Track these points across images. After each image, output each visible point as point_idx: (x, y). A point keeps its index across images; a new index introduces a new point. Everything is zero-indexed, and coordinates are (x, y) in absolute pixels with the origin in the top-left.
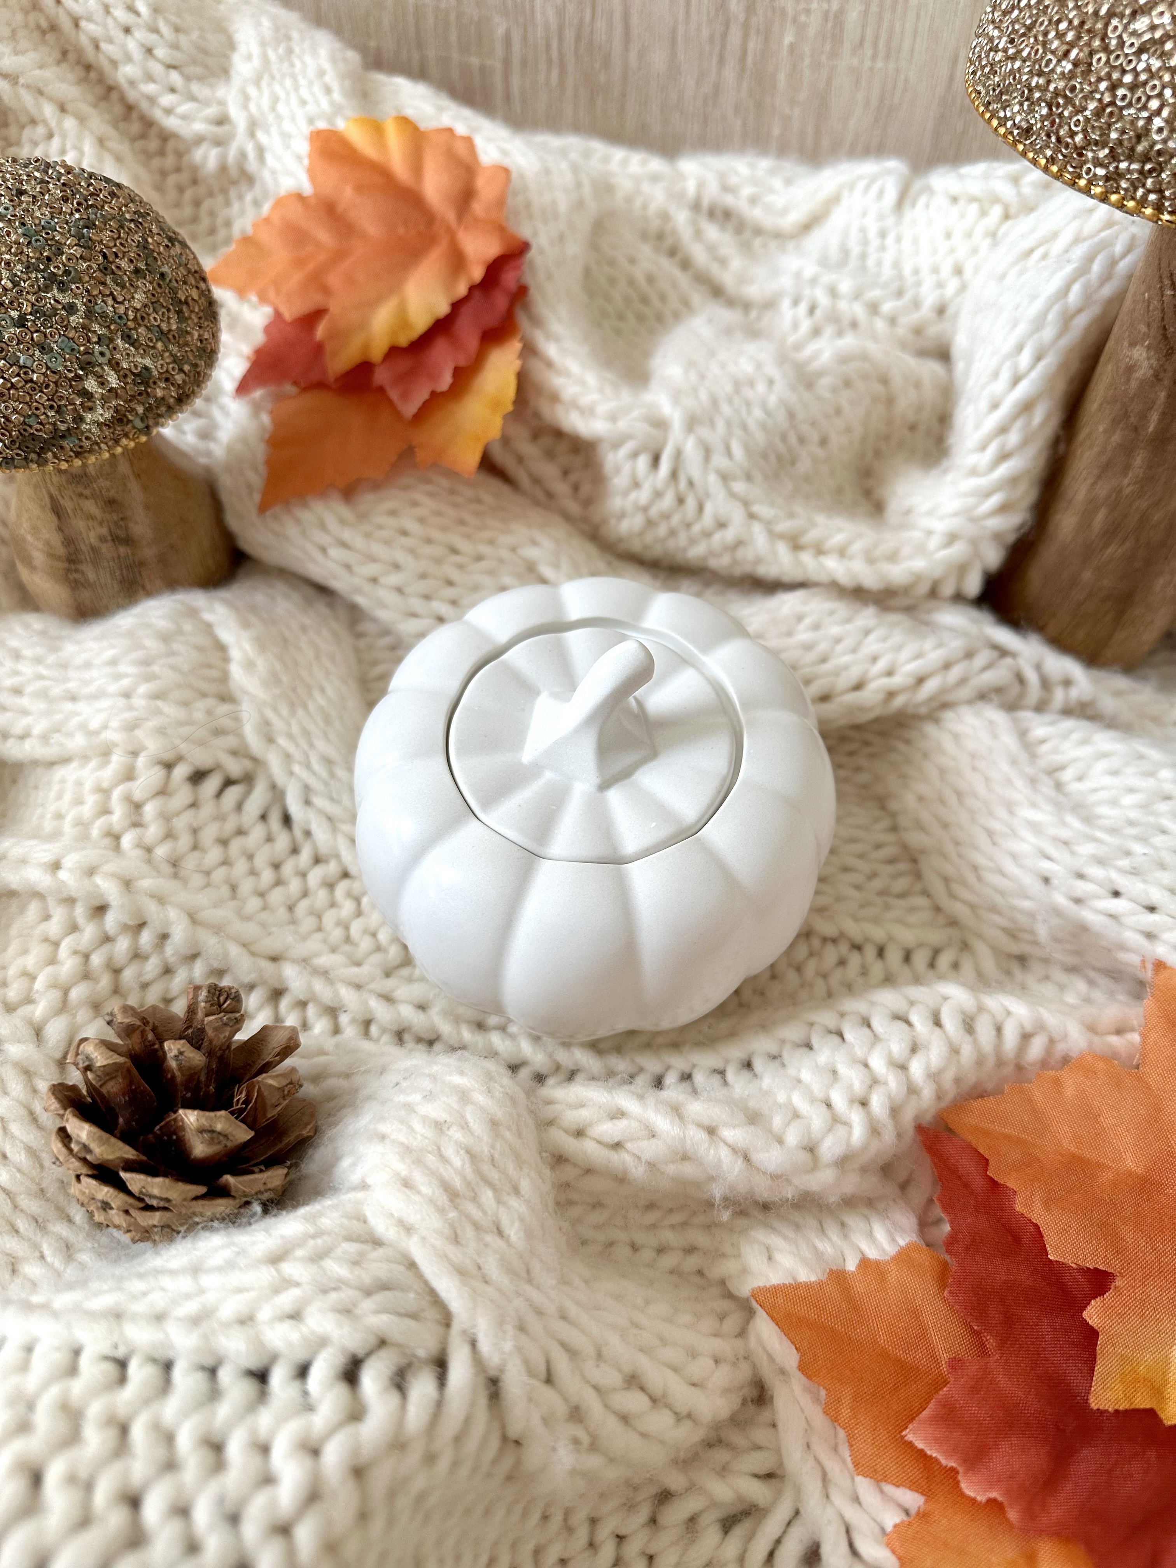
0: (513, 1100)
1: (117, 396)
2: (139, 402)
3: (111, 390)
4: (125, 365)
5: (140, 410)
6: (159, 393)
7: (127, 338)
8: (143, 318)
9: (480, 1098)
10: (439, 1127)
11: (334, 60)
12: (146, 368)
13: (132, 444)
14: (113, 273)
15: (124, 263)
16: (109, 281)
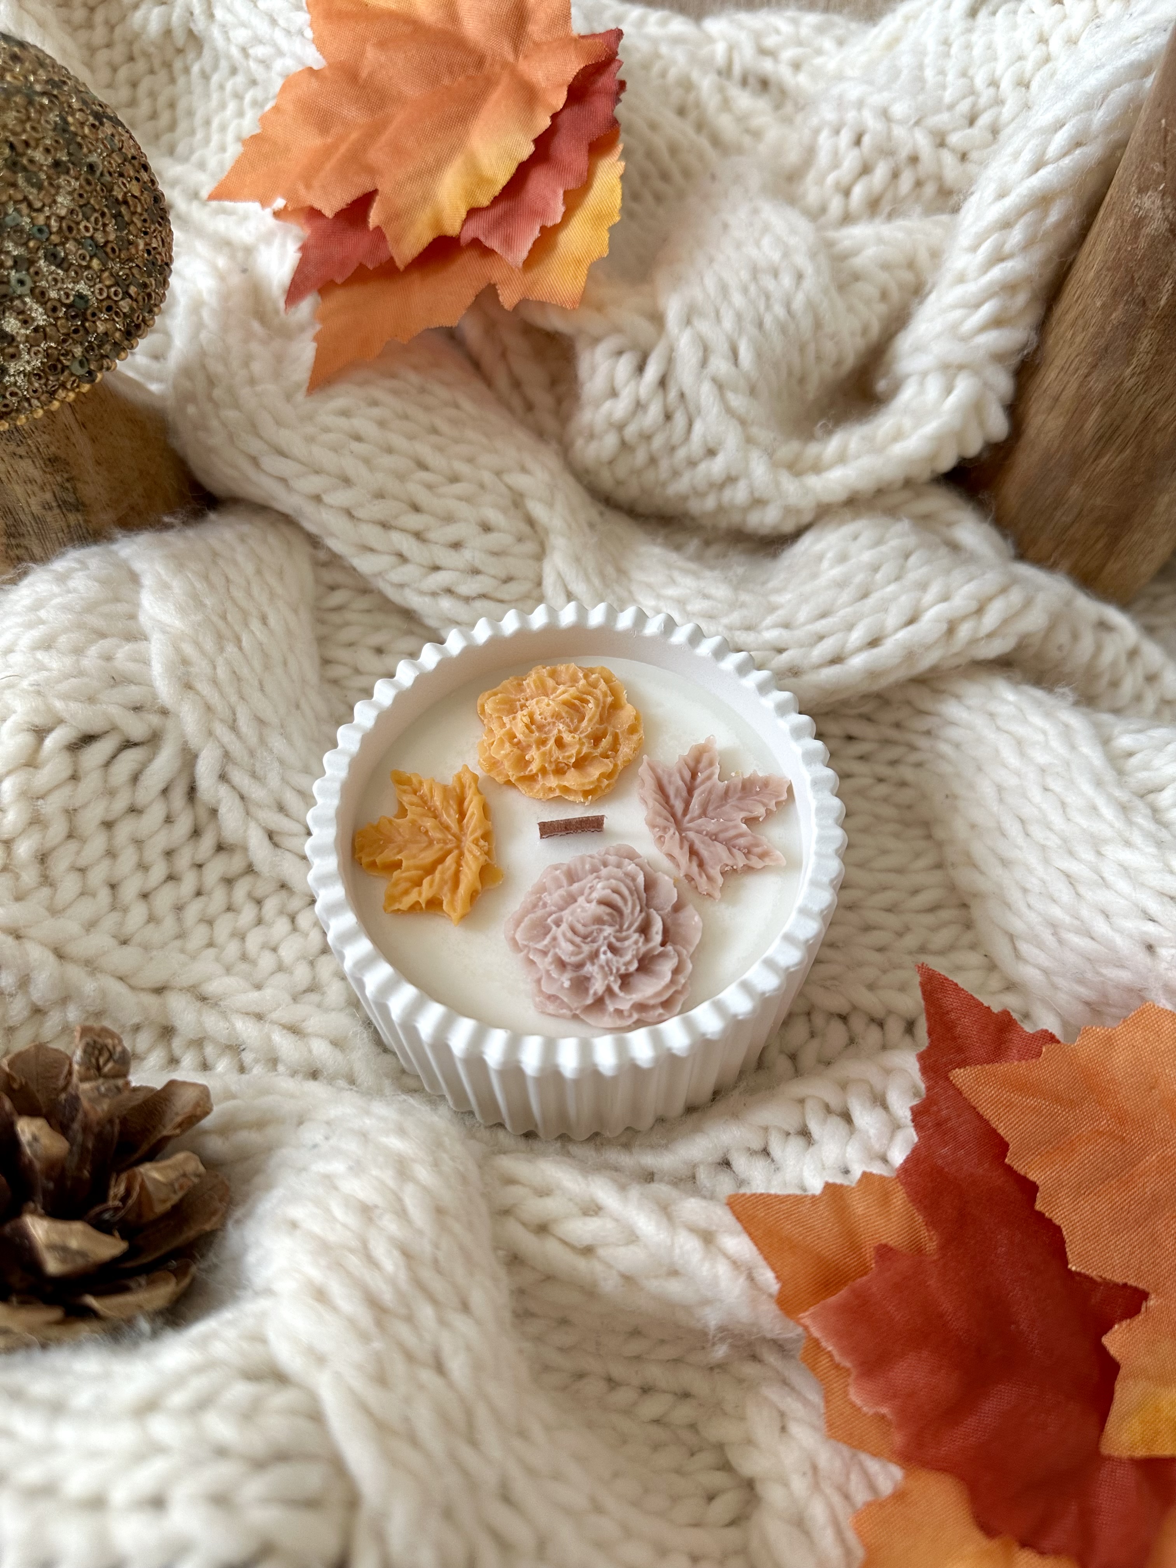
1: (46, 337)
2: (75, 342)
3: (36, 330)
4: (53, 294)
5: (78, 351)
6: (101, 327)
7: (52, 257)
8: (70, 229)
12: (80, 296)
13: (72, 395)
14: (25, 169)
15: (38, 155)
16: (21, 180)
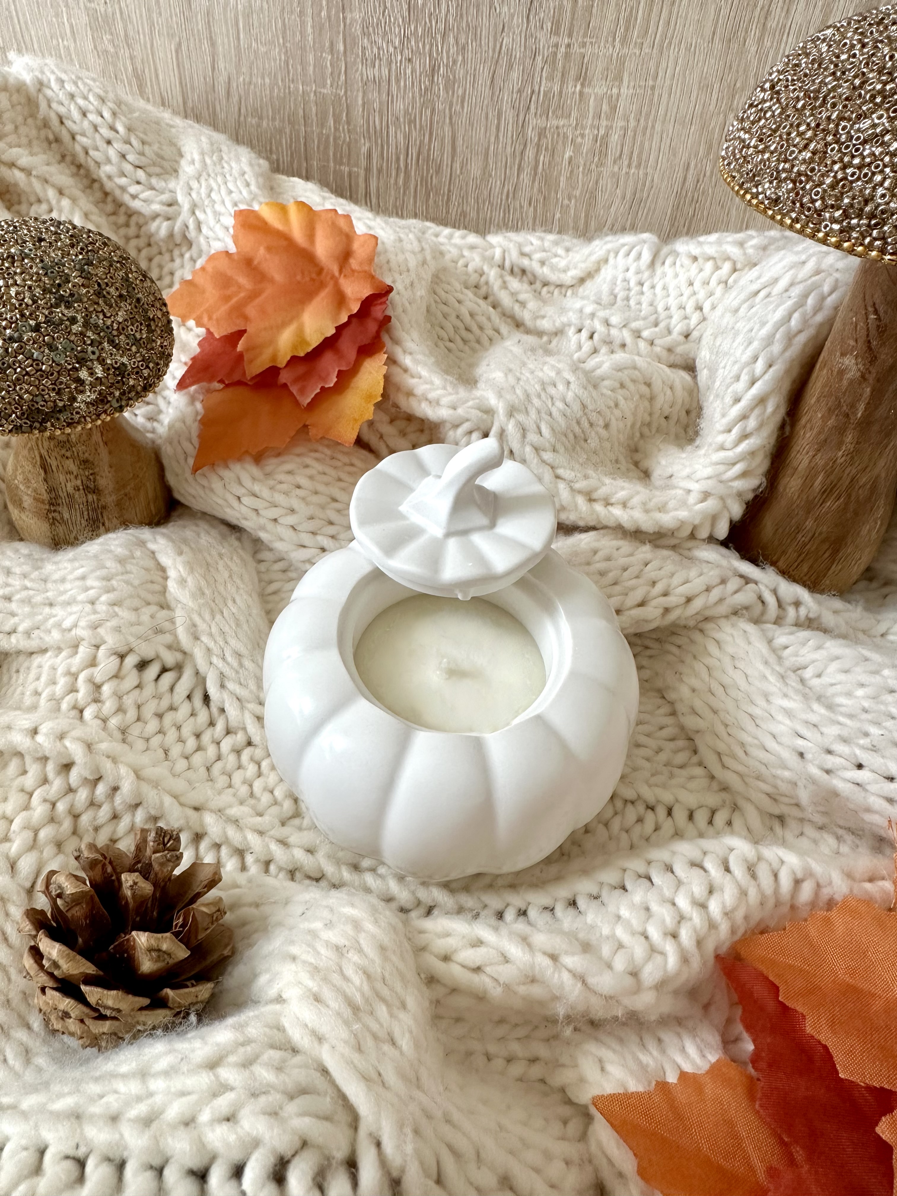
0: (395, 929)
1: (101, 384)
2: (117, 389)
3: (97, 378)
4: (109, 362)
5: (117, 394)
6: (132, 382)
7: (111, 342)
8: (123, 329)
9: (369, 926)
10: (338, 949)
11: (251, 165)
12: (123, 364)
13: (109, 418)
14: (104, 296)
15: (112, 290)
16: (101, 302)
